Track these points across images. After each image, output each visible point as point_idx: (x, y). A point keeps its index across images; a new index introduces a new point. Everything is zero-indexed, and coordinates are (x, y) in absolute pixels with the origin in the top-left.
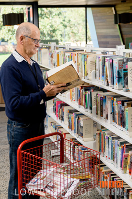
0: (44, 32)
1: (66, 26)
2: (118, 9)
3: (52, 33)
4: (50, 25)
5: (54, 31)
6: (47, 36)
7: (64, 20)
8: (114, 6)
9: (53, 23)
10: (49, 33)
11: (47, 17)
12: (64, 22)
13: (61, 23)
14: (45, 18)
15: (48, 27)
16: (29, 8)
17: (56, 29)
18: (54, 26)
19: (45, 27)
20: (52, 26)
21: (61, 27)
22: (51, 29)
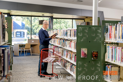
1: (67, 28)
2: (85, 20)
7: (66, 25)
8: (84, 19)
9: (61, 26)
12: (66, 26)
13: (65, 26)
14: (58, 24)
15: (59, 27)
16: (49, 19)
19: (58, 28)
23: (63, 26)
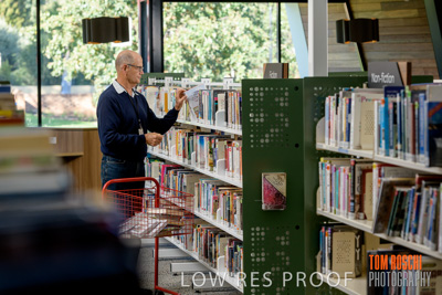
0: (198, 55)
3: (220, 59)
4: (214, 35)
5: (226, 53)
6: (205, 67)
7: (257, 23)
9: (225, 32)
10: (212, 57)
11: (206, 15)
12: (256, 29)
13: (247, 30)
14: (202, 18)
15: (209, 41)
17: (231, 47)
18: (226, 41)
20: (218, 40)
21: (247, 41)
22: (216, 47)
23: (239, 31)
